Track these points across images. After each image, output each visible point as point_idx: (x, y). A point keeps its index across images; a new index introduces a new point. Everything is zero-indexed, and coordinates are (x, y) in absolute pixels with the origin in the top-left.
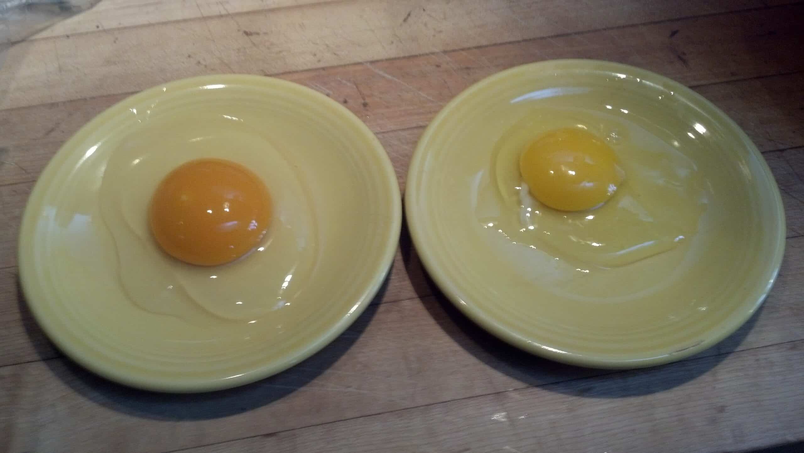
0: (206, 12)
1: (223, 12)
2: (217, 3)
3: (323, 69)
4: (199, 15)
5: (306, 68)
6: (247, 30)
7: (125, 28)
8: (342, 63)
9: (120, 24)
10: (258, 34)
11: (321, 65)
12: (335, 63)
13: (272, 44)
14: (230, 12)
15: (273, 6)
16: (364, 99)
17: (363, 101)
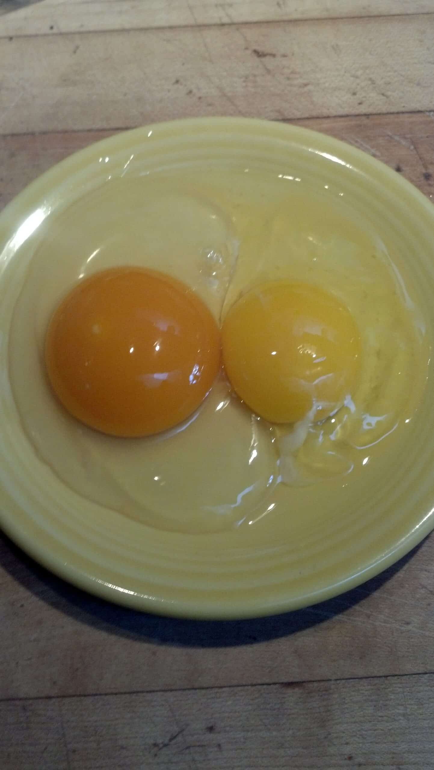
0: (201, 19)
1: (226, 20)
2: (216, 6)
3: (367, 115)
4: (192, 22)
5: (341, 112)
6: (259, 49)
7: (89, 32)
8: (394, 109)
9: (82, 26)
10: (274, 56)
11: (363, 109)
12: (384, 110)
13: (293, 73)
14: (236, 20)
15: (295, 16)
16: (426, 167)
17: (424, 171)
